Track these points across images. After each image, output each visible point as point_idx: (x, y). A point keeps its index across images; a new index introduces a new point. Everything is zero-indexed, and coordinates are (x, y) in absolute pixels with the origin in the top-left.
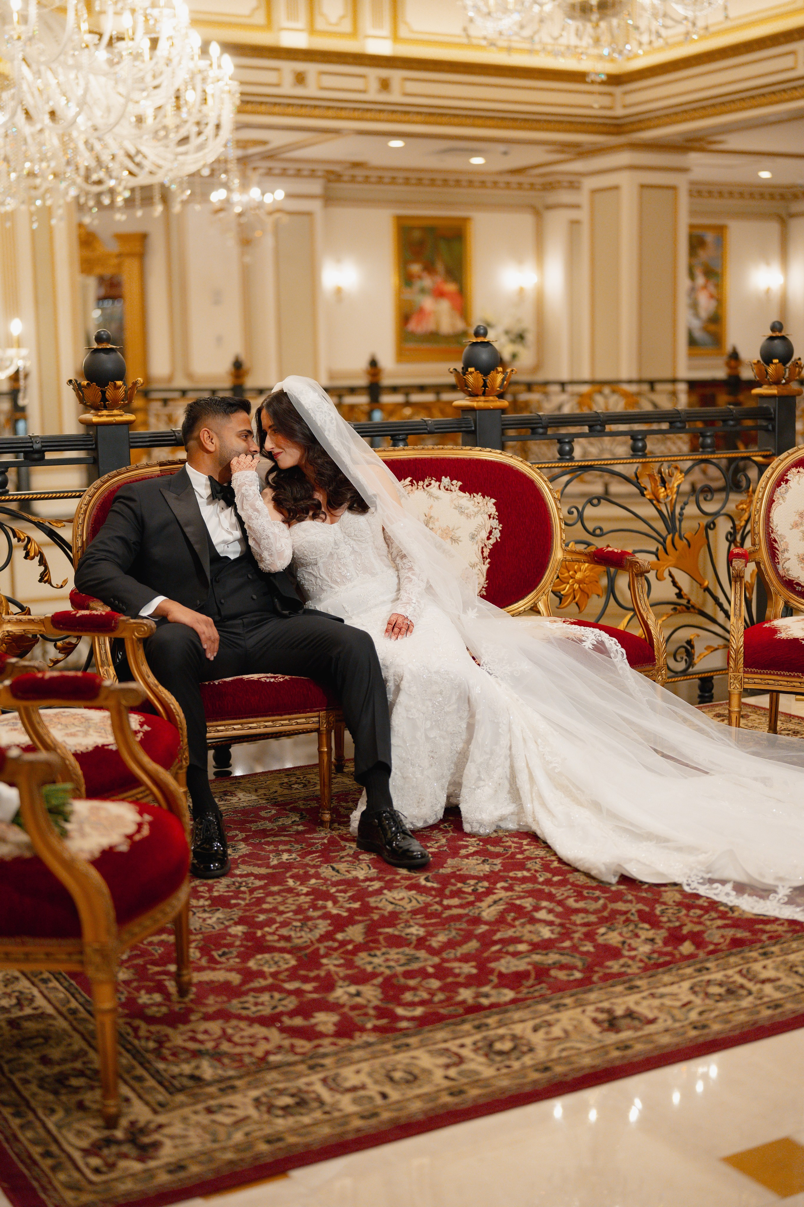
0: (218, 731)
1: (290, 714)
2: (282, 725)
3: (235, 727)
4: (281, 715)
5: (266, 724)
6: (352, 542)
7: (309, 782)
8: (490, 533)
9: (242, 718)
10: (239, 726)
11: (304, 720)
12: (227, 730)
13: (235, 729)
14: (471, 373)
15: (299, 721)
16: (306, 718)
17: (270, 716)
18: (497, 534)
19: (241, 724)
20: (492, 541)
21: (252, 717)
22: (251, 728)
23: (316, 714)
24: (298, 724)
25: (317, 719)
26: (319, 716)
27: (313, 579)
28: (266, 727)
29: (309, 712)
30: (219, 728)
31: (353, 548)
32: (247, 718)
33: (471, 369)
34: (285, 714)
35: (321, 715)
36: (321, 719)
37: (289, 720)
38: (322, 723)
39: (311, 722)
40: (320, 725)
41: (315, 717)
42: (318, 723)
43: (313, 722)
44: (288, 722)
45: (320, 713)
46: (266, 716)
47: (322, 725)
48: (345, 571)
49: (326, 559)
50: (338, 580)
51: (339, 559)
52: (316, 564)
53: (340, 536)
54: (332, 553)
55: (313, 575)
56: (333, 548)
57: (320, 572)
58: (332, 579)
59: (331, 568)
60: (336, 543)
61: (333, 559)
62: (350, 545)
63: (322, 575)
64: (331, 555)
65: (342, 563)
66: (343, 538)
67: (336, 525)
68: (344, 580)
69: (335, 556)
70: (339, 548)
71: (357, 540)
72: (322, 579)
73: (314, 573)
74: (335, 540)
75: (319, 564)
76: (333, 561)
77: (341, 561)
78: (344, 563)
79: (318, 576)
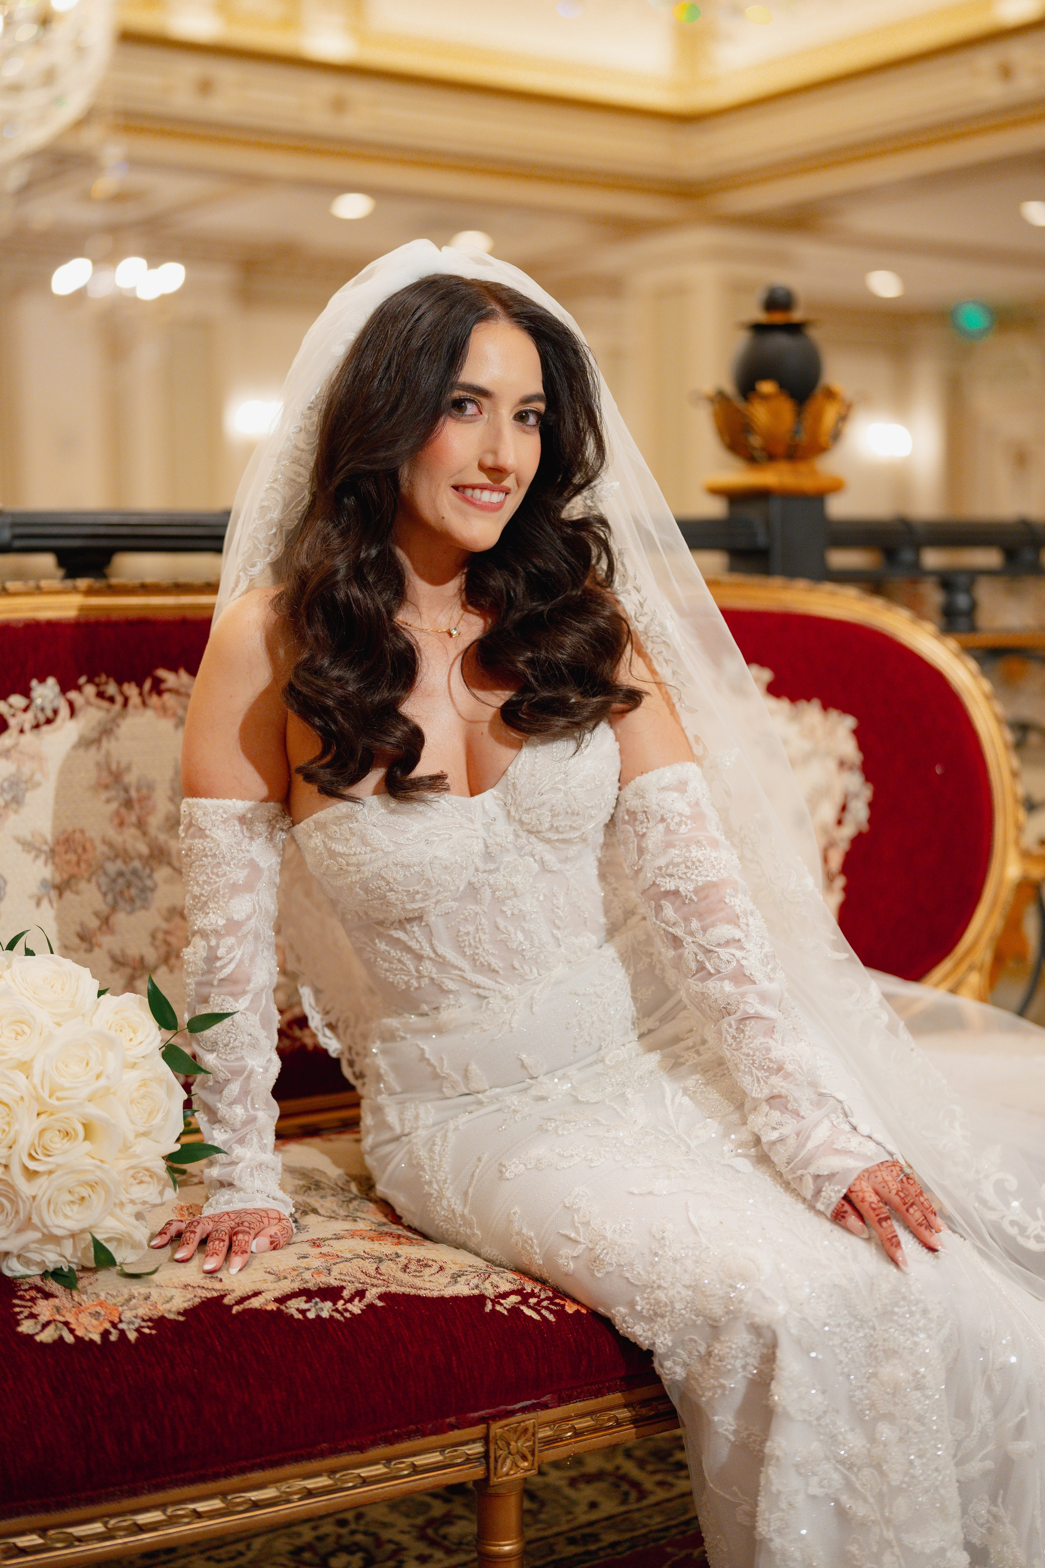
0: (141, 1529)
1: (390, 1441)
2: (365, 1482)
3: (201, 1507)
4: (362, 1449)
5: (311, 1484)
6: (540, 847)
7: (379, 1542)
8: (844, 808)
9: (228, 1474)
10: (216, 1504)
11: (435, 1457)
12: (172, 1521)
13: (198, 1515)
14: (765, 398)
15: (419, 1460)
16: (442, 1449)
17: (323, 1455)
18: (860, 812)
19: (223, 1495)
20: (848, 831)
21: (262, 1467)
22: (256, 1505)
23: (478, 1430)
24: (416, 1470)
25: (477, 1448)
26: (486, 1439)
27: (407, 958)
28: (310, 1493)
29: (452, 1427)
30: (143, 1518)
31: (542, 863)
32: (243, 1471)
33: (767, 387)
34: (375, 1444)
35: (492, 1434)
36: (492, 1447)
37: (388, 1460)
38: (496, 1461)
39: (459, 1461)
40: (488, 1469)
41: (474, 1441)
42: (483, 1460)
43: (468, 1460)
44: (385, 1470)
45: (488, 1428)
46: (310, 1457)
47: (496, 1468)
48: (520, 936)
49: (455, 905)
50: (496, 963)
51: (499, 901)
52: (420, 918)
53: (504, 830)
54: (477, 885)
55: (409, 949)
56: (477, 870)
57: (435, 942)
58: (473, 959)
59: (471, 928)
60: (488, 856)
61: (478, 902)
62: (533, 856)
63: (441, 950)
64: (473, 890)
65: (509, 913)
66: (511, 837)
67: (488, 798)
68: (517, 965)
69: (487, 893)
70: (497, 869)
71: (557, 840)
72: (442, 963)
73: (413, 944)
74: (487, 847)
75: (432, 919)
76: (477, 908)
77: (504, 909)
78: (516, 912)
79: (427, 951)
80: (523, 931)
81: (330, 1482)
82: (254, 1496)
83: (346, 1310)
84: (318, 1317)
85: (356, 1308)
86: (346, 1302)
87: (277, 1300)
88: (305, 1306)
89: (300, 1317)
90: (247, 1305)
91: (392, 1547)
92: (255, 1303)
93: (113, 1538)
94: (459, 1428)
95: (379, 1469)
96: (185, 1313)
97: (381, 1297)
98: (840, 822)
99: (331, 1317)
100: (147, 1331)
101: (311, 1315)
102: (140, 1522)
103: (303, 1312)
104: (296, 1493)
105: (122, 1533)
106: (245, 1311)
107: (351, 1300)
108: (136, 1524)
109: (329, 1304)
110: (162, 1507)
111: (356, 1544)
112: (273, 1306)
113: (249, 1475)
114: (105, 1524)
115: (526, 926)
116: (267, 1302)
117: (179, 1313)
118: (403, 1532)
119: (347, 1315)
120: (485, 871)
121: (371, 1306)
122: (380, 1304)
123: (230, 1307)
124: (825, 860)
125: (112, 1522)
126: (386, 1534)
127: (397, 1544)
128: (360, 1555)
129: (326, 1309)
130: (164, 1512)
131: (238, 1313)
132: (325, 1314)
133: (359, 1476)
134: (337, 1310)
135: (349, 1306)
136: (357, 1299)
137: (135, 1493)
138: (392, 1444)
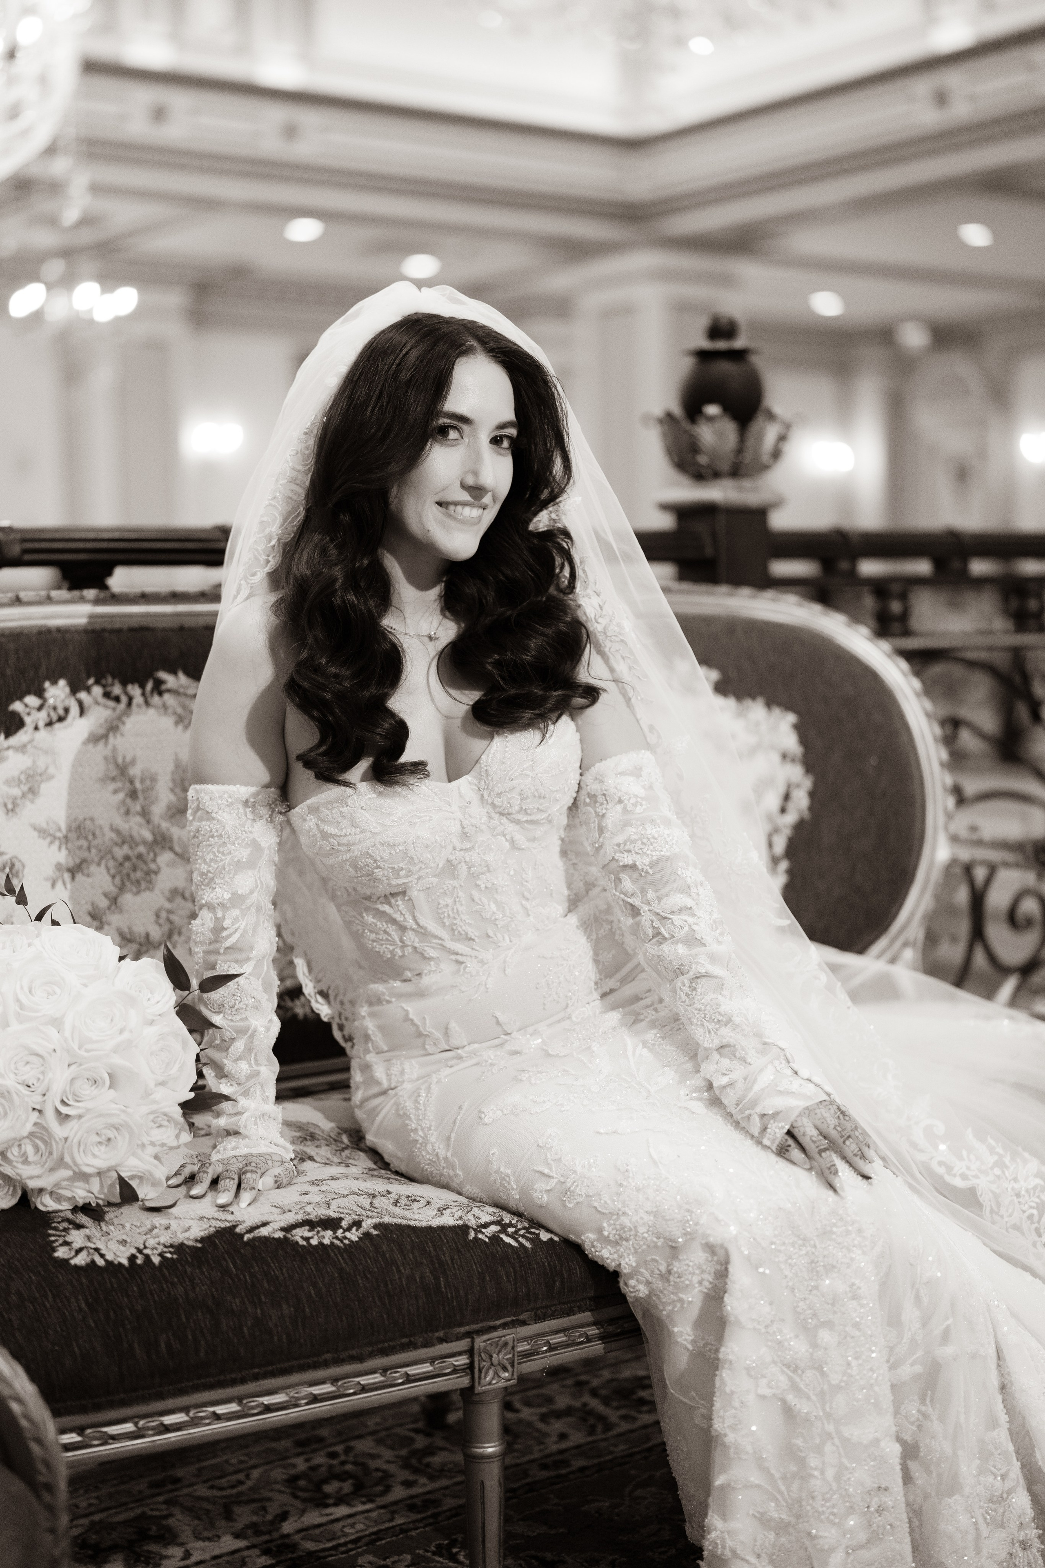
0: (167, 1429)
1: (386, 1352)
2: (364, 1389)
3: (220, 1410)
4: (360, 1359)
5: (317, 1390)
8: (787, 797)
9: (243, 1381)
10: (234, 1407)
11: (426, 1368)
12: (194, 1422)
13: (217, 1417)
14: (711, 419)
15: (412, 1370)
16: (432, 1360)
17: (326, 1364)
18: (801, 801)
19: (239, 1400)
20: (791, 818)
21: (273, 1374)
22: (268, 1409)
23: (463, 1344)
24: (409, 1379)
25: (462, 1360)
26: (470, 1352)
28: (315, 1399)
29: (441, 1341)
30: (168, 1420)
32: (256, 1378)
33: (712, 410)
34: (372, 1355)
35: (476, 1347)
36: (476, 1359)
37: (384, 1371)
38: (480, 1371)
39: (448, 1371)
40: (473, 1379)
41: (460, 1354)
42: (468, 1371)
43: (455, 1371)
44: (382, 1378)
45: (473, 1342)
46: (315, 1366)
47: (480, 1378)
48: (493, 907)
49: (435, 880)
50: (472, 932)
51: (474, 877)
52: (404, 893)
53: (478, 813)
54: (455, 862)
55: (394, 921)
56: (454, 849)
57: (417, 914)
58: (452, 930)
59: (450, 901)
60: (464, 835)
61: (454, 877)
62: (504, 836)
63: (423, 921)
64: (451, 867)
65: (483, 886)
66: (485, 819)
67: (464, 783)
68: (491, 934)
69: (463, 870)
70: (473, 848)
71: (527, 822)
72: (423, 933)
73: (397, 917)
74: (463, 828)
75: (414, 893)
76: (455, 883)
77: (478, 882)
78: (489, 885)
79: (411, 923)
80: (496, 902)
81: (333, 1389)
82: (266, 1400)
83: (345, 1238)
84: (321, 1244)
85: (354, 1236)
86: (345, 1231)
87: (282, 1229)
88: (309, 1234)
89: (305, 1243)
90: (256, 1233)
91: (379, 1474)
92: (264, 1232)
93: (142, 1436)
94: (447, 1342)
95: (377, 1378)
96: (202, 1240)
97: (375, 1227)
98: (783, 810)
99: (332, 1243)
100: (169, 1255)
101: (314, 1242)
102: (166, 1423)
103: (307, 1239)
104: (303, 1399)
105: (151, 1432)
106: (254, 1239)
107: (349, 1229)
108: (162, 1424)
109: (329, 1233)
110: (186, 1409)
111: (346, 1472)
112: (279, 1235)
113: (262, 1382)
114: (136, 1424)
115: (498, 897)
116: (274, 1231)
117: (197, 1241)
118: (389, 1462)
119: (346, 1242)
120: (462, 850)
121: (367, 1235)
122: (375, 1232)
123: (241, 1236)
124: (770, 845)
125: (141, 1423)
126: (373, 1464)
127: (384, 1471)
128: (350, 1481)
129: (327, 1237)
130: (187, 1414)
131: (249, 1240)
132: (326, 1241)
133: (359, 1383)
134: (337, 1238)
135: (348, 1234)
136: (354, 1229)
137: (161, 1396)
138: (387, 1355)
